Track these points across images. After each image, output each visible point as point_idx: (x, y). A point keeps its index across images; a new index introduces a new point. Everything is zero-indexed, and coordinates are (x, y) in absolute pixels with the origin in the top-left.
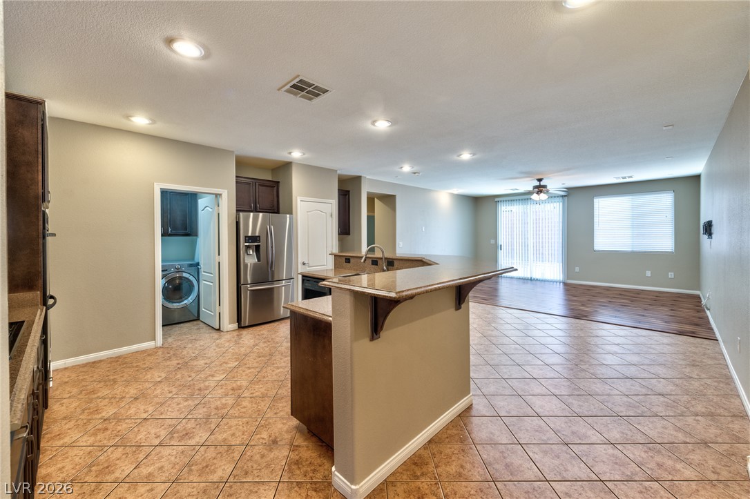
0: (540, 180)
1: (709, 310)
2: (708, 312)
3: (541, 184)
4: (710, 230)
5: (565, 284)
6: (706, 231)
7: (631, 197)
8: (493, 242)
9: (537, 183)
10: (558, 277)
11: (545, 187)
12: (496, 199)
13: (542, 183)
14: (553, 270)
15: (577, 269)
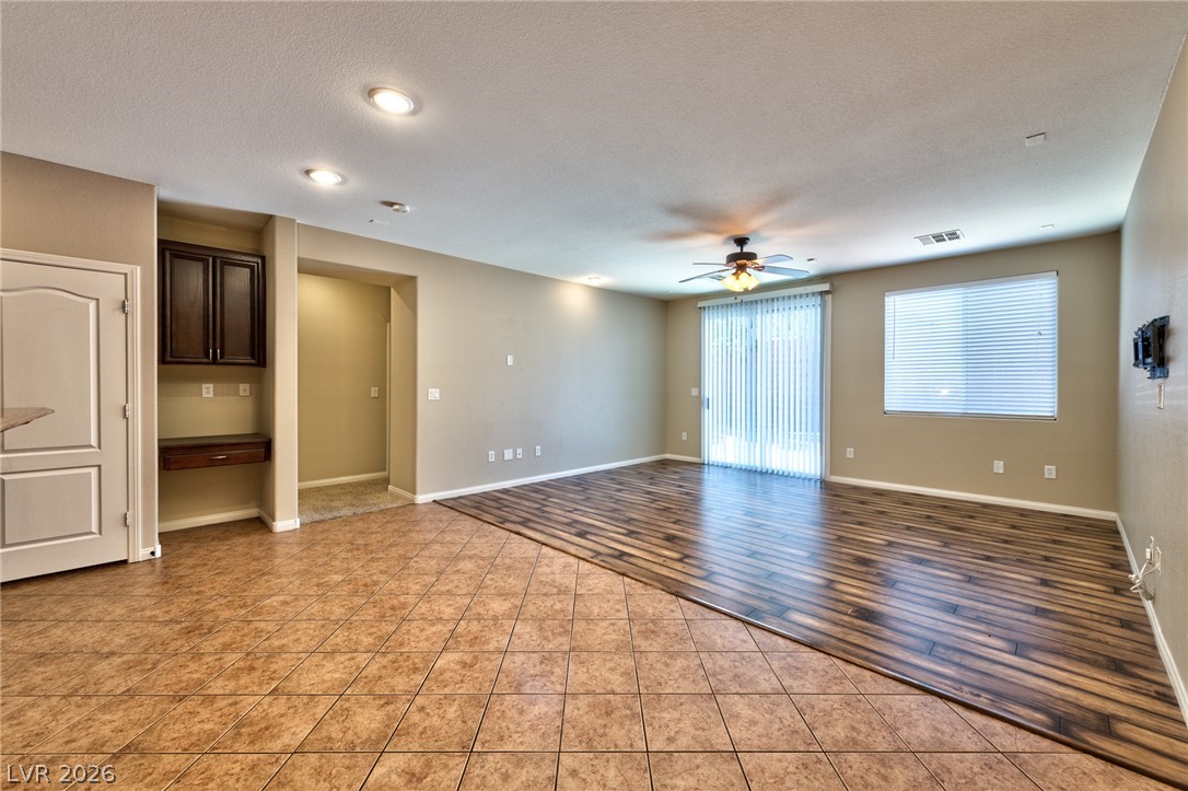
0: (741, 241)
1: (1152, 598)
2: (1148, 605)
3: (744, 250)
4: (1162, 348)
5: (826, 486)
6: (1147, 355)
7: (961, 291)
8: (694, 392)
9: (738, 250)
10: (816, 470)
11: (751, 256)
12: (700, 304)
13: (747, 249)
14: (802, 456)
15: (850, 453)
